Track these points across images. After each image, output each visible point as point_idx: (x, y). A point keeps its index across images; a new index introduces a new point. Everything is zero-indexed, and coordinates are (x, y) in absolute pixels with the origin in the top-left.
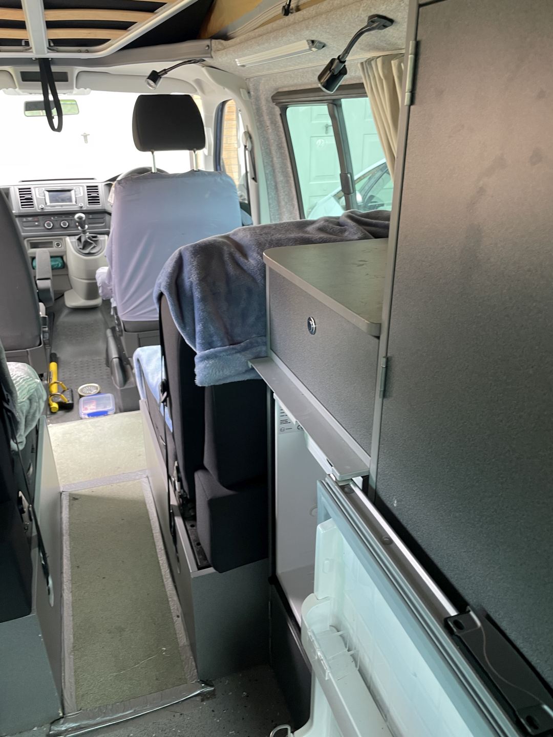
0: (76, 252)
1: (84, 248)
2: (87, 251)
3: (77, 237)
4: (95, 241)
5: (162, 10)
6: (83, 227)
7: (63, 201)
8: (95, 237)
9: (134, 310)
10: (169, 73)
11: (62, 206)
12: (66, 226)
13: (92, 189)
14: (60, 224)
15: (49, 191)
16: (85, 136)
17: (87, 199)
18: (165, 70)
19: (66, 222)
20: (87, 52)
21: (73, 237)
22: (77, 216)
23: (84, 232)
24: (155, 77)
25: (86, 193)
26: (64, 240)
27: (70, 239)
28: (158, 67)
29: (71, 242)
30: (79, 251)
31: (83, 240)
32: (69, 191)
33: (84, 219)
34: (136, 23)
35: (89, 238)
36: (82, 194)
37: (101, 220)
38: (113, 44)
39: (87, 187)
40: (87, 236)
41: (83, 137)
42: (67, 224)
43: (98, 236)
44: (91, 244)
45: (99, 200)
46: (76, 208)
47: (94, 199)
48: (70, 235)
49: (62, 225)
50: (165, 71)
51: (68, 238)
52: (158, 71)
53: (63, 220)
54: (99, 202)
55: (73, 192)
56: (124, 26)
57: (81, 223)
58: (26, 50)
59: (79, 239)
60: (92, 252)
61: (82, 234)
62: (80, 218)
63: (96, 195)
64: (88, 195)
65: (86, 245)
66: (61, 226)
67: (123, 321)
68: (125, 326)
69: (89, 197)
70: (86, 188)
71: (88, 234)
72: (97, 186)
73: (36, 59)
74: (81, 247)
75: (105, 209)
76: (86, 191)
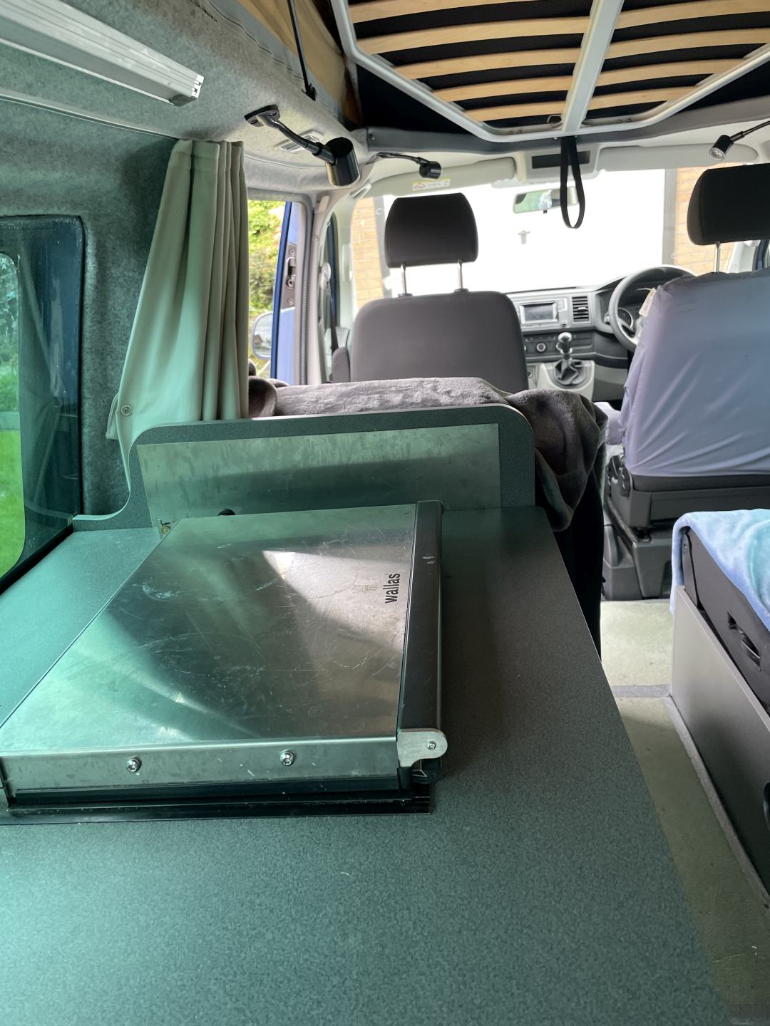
0: (553, 382)
1: (564, 378)
2: (567, 382)
3: (556, 364)
4: (579, 369)
5: (757, 53)
6: (566, 350)
7: (542, 317)
8: (579, 363)
9: (654, 460)
10: (746, 137)
11: (540, 324)
12: (543, 350)
13: (580, 301)
14: (536, 347)
15: (525, 306)
16: (523, 235)
17: (573, 313)
18: (741, 133)
19: (543, 344)
20: (630, 121)
21: (550, 364)
22: (561, 336)
23: (567, 357)
24: (724, 143)
25: (572, 307)
26: (537, 368)
27: (546, 367)
28: (730, 130)
29: (548, 371)
30: (558, 382)
31: (564, 367)
32: (551, 304)
33: (570, 340)
34: (711, 74)
35: (572, 365)
36: (566, 309)
37: (588, 341)
38: (671, 106)
39: (573, 298)
40: (570, 363)
41: (520, 237)
42: (545, 347)
43: (583, 362)
44: (574, 372)
45: (588, 314)
46: (557, 326)
47: (580, 314)
48: (546, 361)
49: (538, 348)
50: (742, 135)
51: (543, 366)
52: (730, 136)
53: (539, 343)
54: (588, 318)
55: (554, 306)
56: (692, 81)
57: (566, 345)
58: (554, 127)
59: (559, 367)
60: (575, 382)
61: (564, 360)
62: (565, 339)
63: (584, 308)
64: (574, 308)
65: (568, 373)
66: (536, 350)
67: (632, 475)
68: (635, 483)
69: (574, 311)
70: (571, 300)
71: (571, 359)
72: (586, 297)
73: (559, 138)
74: (560, 376)
75: (595, 327)
76: (571, 304)
